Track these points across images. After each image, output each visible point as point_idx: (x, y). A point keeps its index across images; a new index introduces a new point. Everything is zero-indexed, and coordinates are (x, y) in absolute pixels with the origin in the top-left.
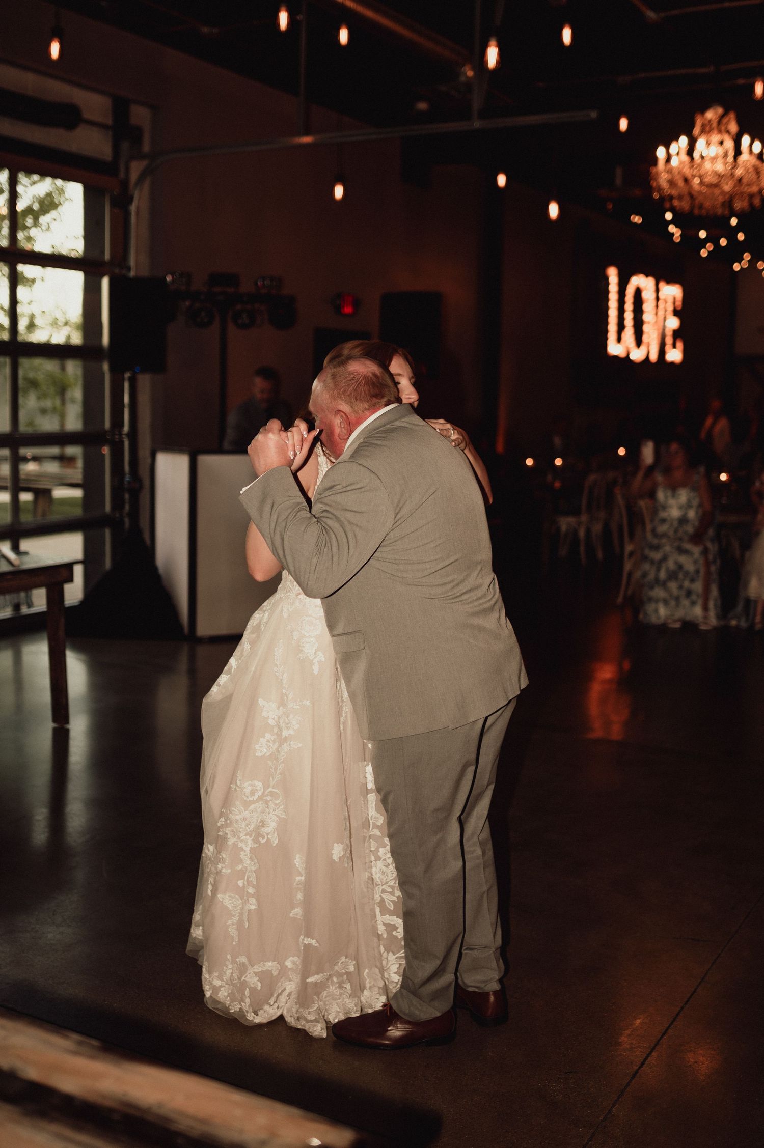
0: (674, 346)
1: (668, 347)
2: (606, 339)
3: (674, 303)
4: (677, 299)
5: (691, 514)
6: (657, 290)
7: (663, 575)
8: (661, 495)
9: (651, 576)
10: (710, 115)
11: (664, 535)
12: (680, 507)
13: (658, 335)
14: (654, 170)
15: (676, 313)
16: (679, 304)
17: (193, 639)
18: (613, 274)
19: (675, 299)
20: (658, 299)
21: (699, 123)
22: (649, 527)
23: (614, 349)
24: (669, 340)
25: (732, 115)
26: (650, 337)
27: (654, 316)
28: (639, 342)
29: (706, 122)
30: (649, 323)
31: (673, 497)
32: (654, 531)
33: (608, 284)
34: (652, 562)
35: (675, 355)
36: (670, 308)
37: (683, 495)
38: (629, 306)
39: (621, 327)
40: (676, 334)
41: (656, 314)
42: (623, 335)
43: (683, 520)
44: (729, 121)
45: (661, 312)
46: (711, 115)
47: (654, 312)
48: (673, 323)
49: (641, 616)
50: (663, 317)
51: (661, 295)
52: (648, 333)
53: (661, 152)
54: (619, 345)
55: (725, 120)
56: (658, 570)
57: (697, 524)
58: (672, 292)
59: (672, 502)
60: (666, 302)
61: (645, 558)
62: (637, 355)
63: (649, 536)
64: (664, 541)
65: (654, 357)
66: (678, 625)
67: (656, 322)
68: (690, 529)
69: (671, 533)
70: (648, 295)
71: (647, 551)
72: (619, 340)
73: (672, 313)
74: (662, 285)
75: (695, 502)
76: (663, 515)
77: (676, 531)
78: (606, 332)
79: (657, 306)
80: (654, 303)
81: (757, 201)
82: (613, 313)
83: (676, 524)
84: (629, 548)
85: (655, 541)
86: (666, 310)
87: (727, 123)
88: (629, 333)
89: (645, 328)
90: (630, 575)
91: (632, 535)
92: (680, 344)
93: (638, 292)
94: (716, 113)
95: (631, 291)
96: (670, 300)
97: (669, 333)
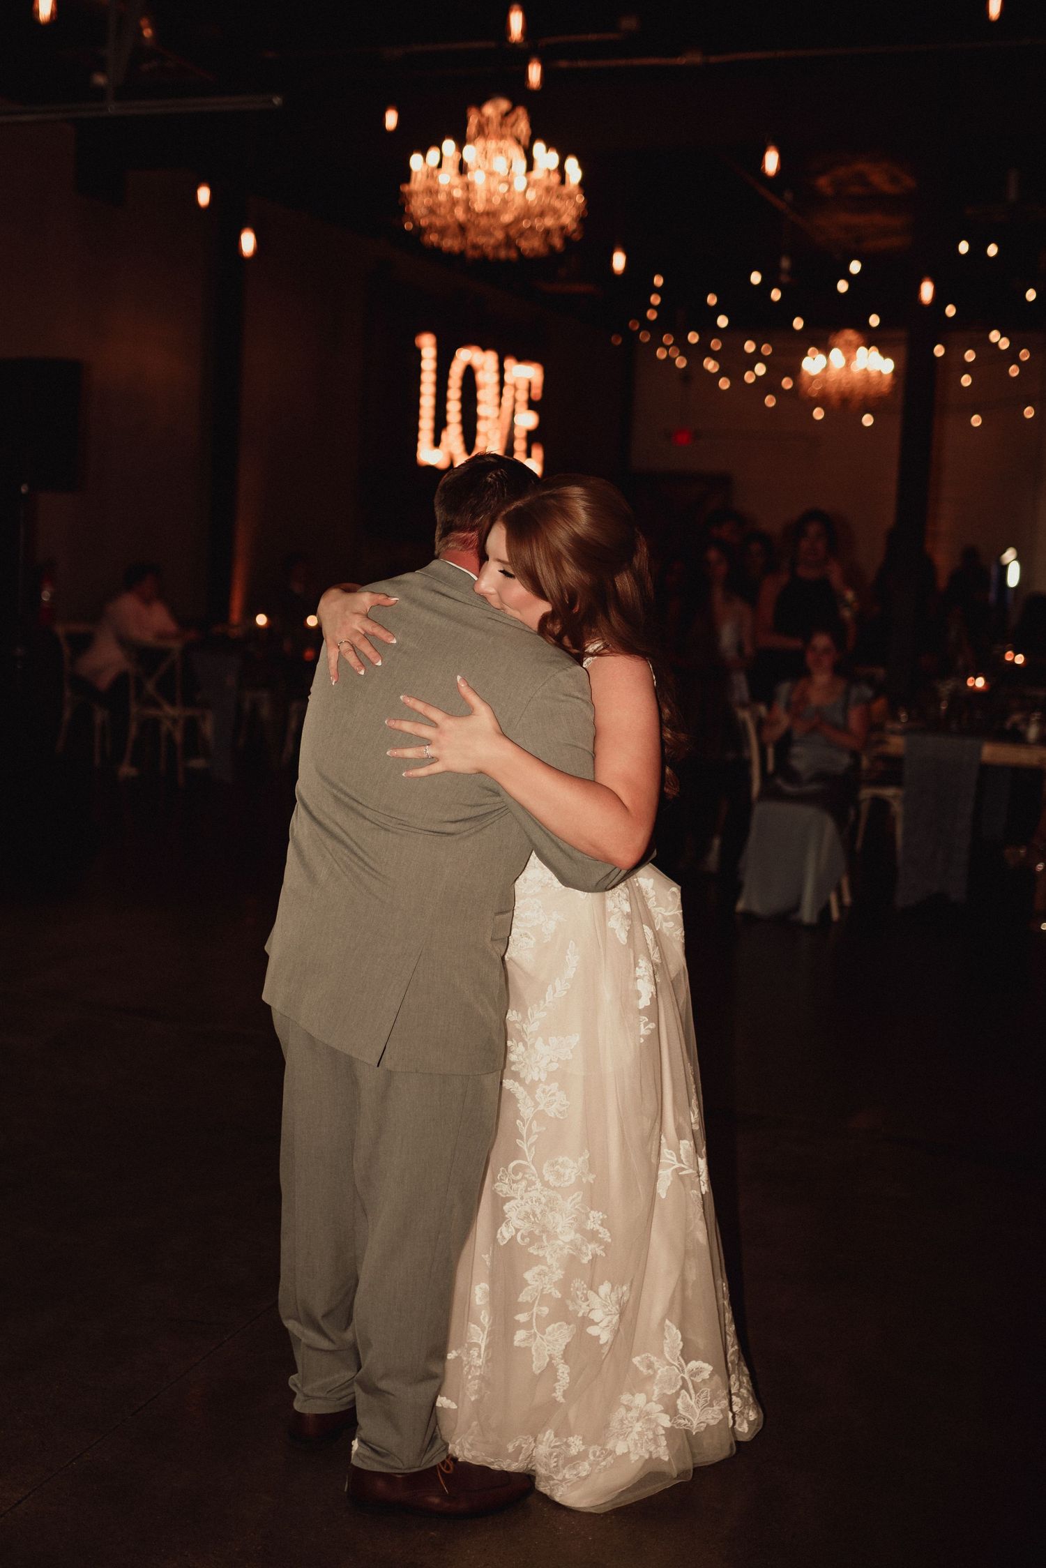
0: (529, 453)
2: (416, 440)
3: (529, 390)
4: (533, 385)
6: (501, 371)
10: (489, 110)
13: (502, 437)
14: (405, 188)
15: (532, 405)
16: (537, 393)
18: (428, 346)
19: (530, 383)
20: (502, 383)
21: (473, 120)
23: (428, 455)
24: (521, 444)
25: (521, 112)
26: (488, 439)
27: (496, 409)
28: (470, 447)
29: (483, 120)
30: (487, 418)
33: (419, 358)
36: (522, 396)
38: (454, 393)
39: (440, 423)
40: (533, 437)
41: (500, 405)
42: (444, 436)
44: (516, 120)
45: (507, 402)
46: (491, 110)
47: (496, 401)
48: (528, 420)
50: (509, 411)
51: (507, 377)
52: (486, 434)
53: (416, 161)
54: (436, 450)
55: (511, 119)
58: (526, 374)
60: (516, 388)
67: (498, 417)
70: (487, 378)
72: (437, 442)
73: (525, 406)
74: (510, 364)
78: (416, 429)
79: (501, 394)
80: (496, 389)
81: (557, 242)
82: (427, 402)
86: (515, 401)
87: (513, 125)
88: (453, 434)
89: (481, 426)
92: (538, 452)
93: (469, 373)
94: (496, 108)
95: (456, 371)
96: (523, 386)
97: (520, 434)
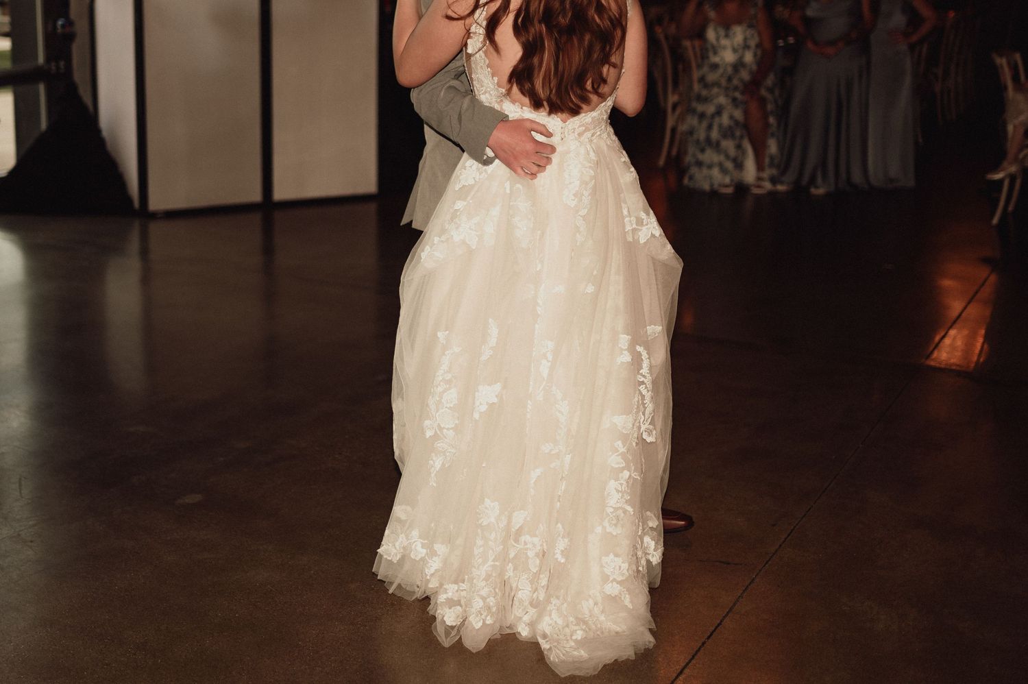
5: (749, 57)
7: (715, 134)
8: (711, 34)
9: (702, 135)
11: (716, 84)
12: (735, 50)
17: (145, 215)
22: (696, 75)
31: (727, 36)
32: (702, 79)
34: (702, 116)
37: (739, 34)
43: (738, 66)
49: (686, 181)
56: (710, 127)
57: (754, 67)
59: (724, 42)
61: (692, 111)
63: (696, 87)
64: (715, 90)
66: (730, 190)
68: (745, 75)
69: (724, 82)
71: (694, 104)
75: (753, 43)
76: (715, 59)
77: (730, 79)
83: (730, 70)
84: (672, 98)
85: (704, 93)
90: (674, 130)
91: (676, 83)
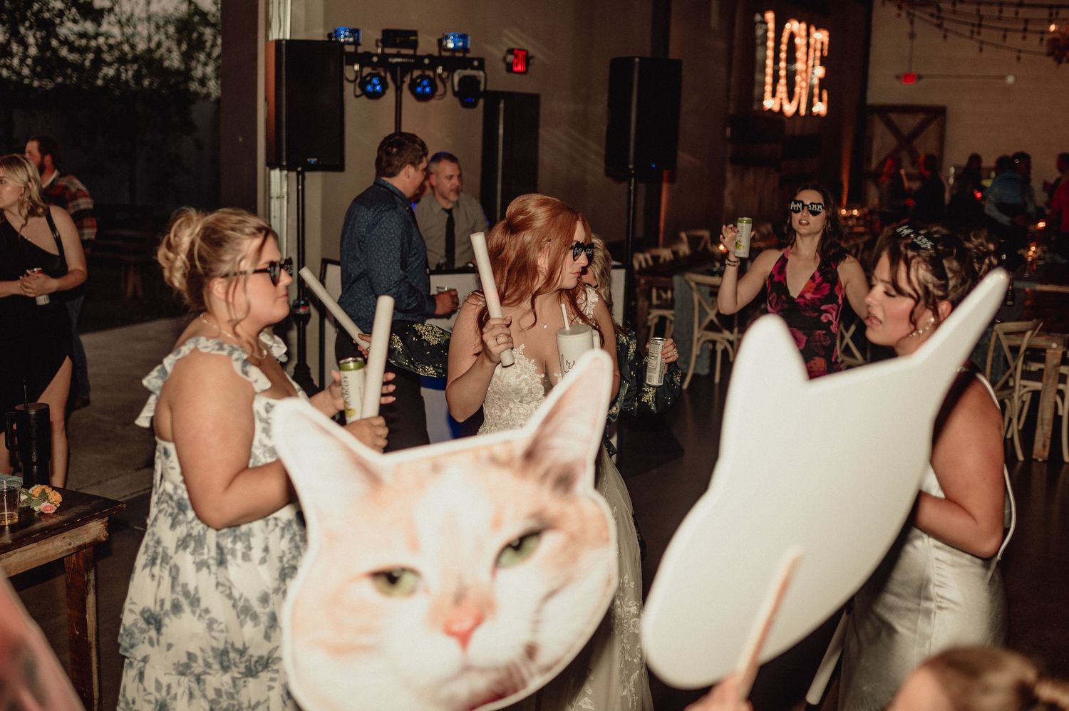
0: (821, 100)
1: (816, 99)
2: (763, 93)
3: (822, 50)
4: (824, 46)
6: (808, 35)
13: (807, 87)
15: (823, 61)
16: (826, 51)
18: (771, 21)
19: (822, 43)
20: (808, 45)
23: (769, 103)
24: (816, 91)
26: (801, 89)
27: (805, 64)
28: (791, 96)
30: (799, 73)
33: (766, 31)
35: (820, 108)
36: (818, 54)
39: (776, 79)
40: (823, 83)
41: (807, 60)
42: (778, 89)
45: (810, 62)
47: (804, 58)
48: (820, 72)
50: (812, 66)
51: (812, 41)
52: (800, 84)
54: (774, 99)
58: (821, 36)
60: (815, 49)
62: (789, 109)
65: (803, 111)
67: (805, 71)
70: (800, 41)
72: (774, 94)
73: (820, 62)
74: (813, 29)
79: (807, 54)
80: (805, 50)
82: (770, 62)
86: (814, 59)
88: (782, 88)
89: (798, 78)
92: (825, 97)
93: (792, 36)
95: (785, 39)
96: (819, 46)
97: (816, 81)
